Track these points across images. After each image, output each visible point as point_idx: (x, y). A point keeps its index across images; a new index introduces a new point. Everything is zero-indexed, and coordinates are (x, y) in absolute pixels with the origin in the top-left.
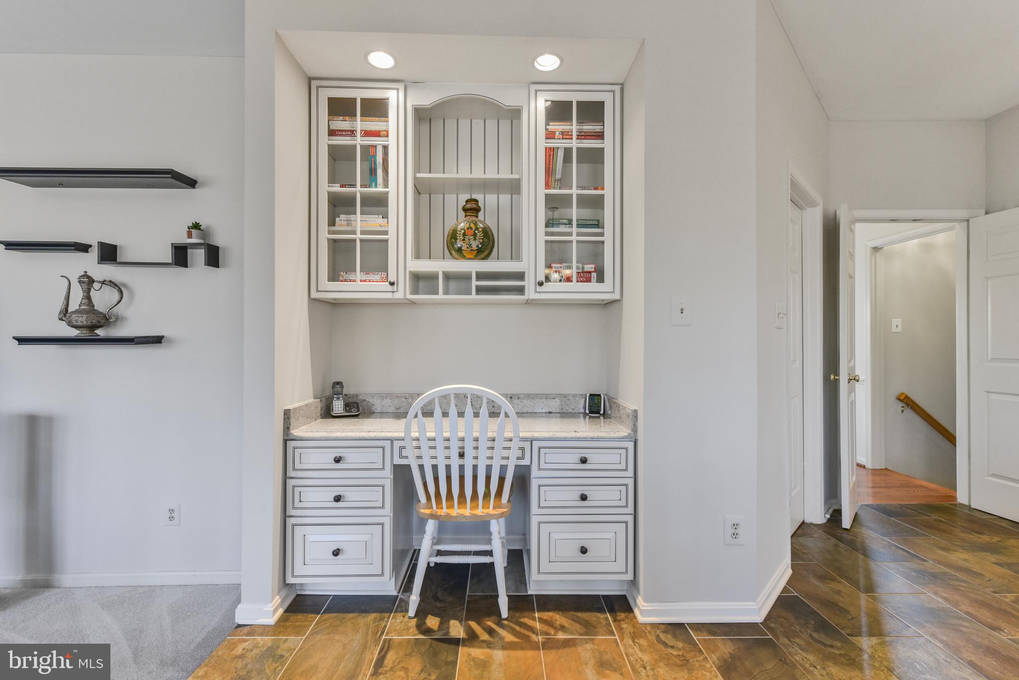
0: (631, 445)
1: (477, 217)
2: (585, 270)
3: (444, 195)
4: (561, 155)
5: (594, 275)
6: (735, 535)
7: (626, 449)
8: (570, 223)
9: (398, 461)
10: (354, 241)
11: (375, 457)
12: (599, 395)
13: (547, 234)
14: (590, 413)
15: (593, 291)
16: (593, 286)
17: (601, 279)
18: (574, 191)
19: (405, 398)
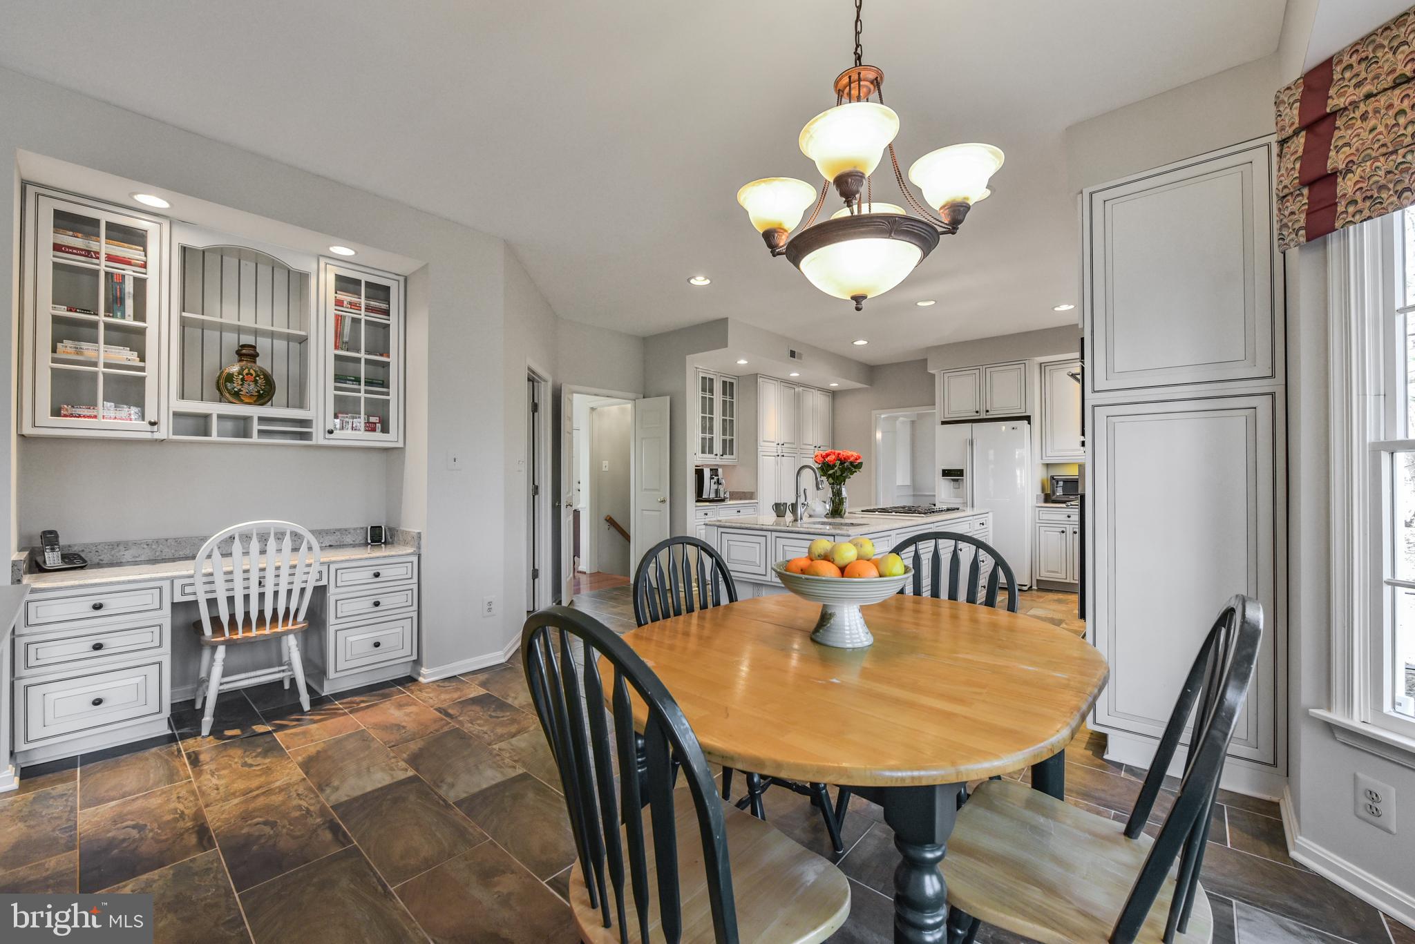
0: (415, 559)
1: (255, 362)
2: (370, 421)
3: (203, 330)
4: (348, 322)
5: (379, 426)
6: (490, 610)
7: (412, 562)
8: (358, 380)
9: (179, 598)
10: (96, 374)
11: (150, 599)
12: (381, 527)
13: (336, 389)
14: (372, 542)
15: (377, 439)
16: (378, 435)
17: (385, 430)
18: (362, 355)
19: (148, 545)
